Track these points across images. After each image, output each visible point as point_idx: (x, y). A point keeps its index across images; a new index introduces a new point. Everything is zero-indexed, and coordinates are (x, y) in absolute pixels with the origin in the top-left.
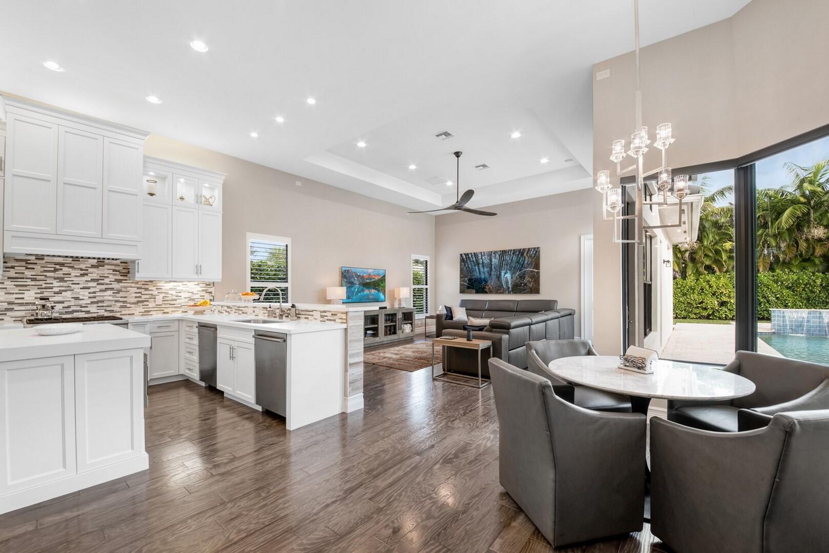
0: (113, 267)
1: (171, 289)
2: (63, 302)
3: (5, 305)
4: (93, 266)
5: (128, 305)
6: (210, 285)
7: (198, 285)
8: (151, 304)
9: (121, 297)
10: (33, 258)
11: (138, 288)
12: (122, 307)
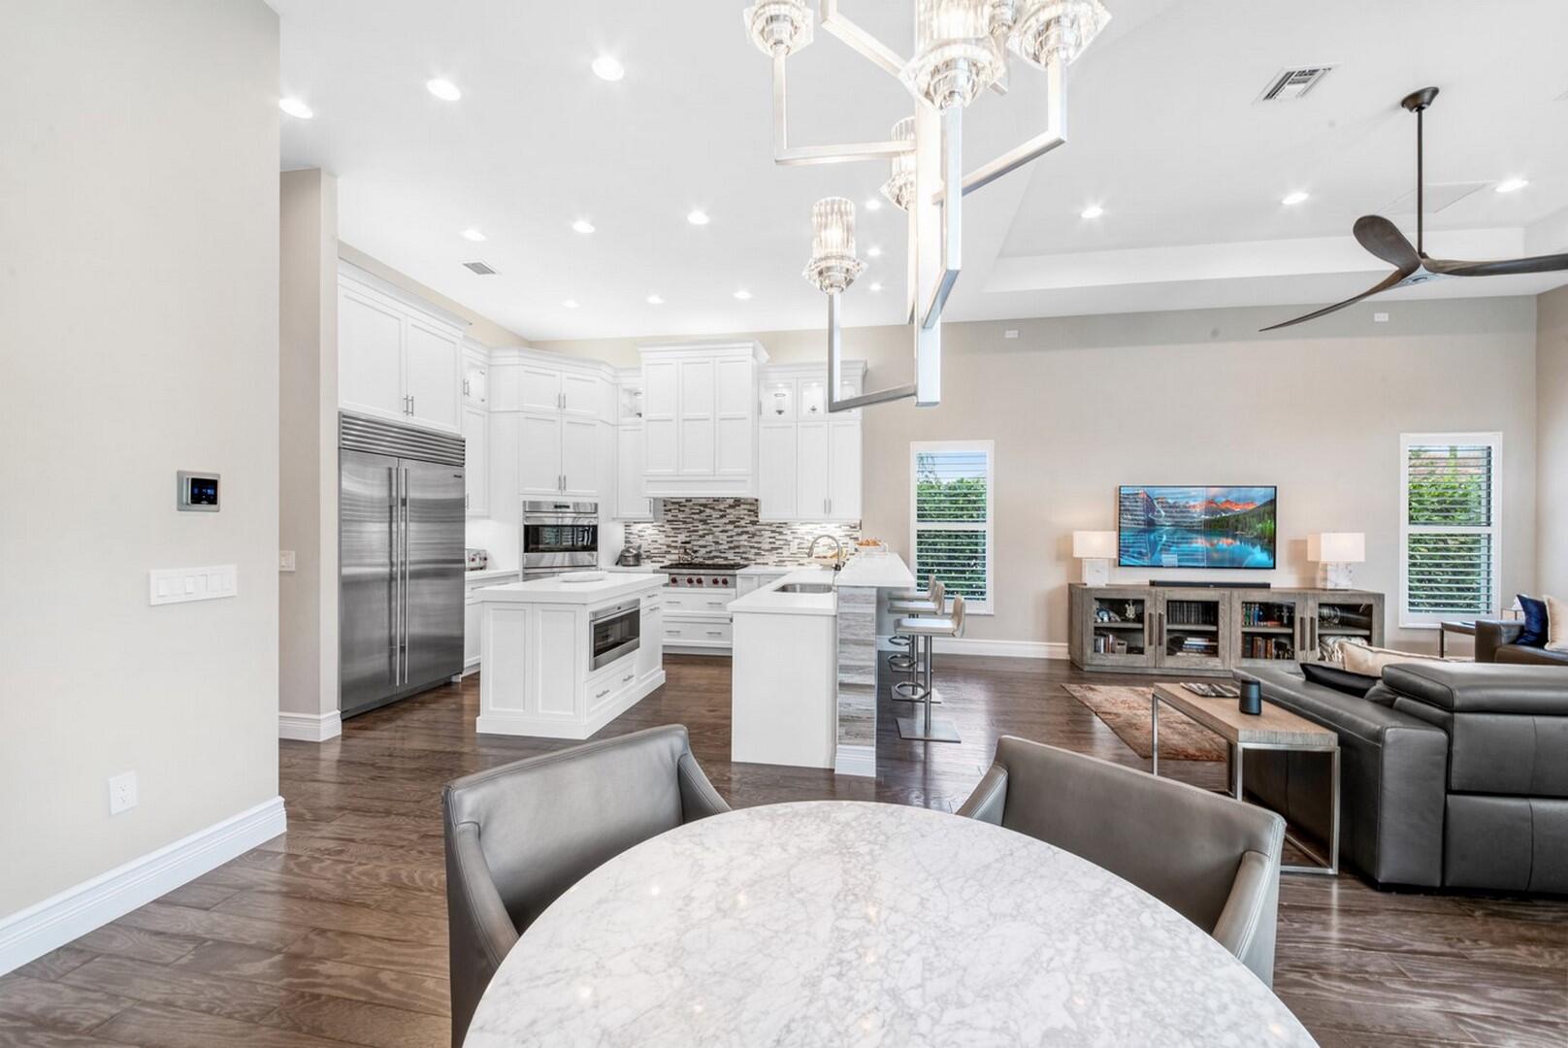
0: (748, 507)
1: (807, 533)
2: (705, 547)
3: (665, 548)
4: (731, 507)
5: (763, 553)
6: (855, 527)
7: (840, 527)
8: (786, 553)
9: (756, 542)
10: (684, 500)
11: (773, 532)
12: (756, 554)
